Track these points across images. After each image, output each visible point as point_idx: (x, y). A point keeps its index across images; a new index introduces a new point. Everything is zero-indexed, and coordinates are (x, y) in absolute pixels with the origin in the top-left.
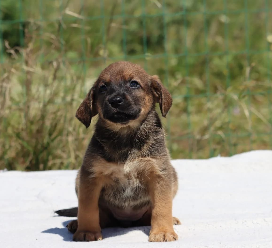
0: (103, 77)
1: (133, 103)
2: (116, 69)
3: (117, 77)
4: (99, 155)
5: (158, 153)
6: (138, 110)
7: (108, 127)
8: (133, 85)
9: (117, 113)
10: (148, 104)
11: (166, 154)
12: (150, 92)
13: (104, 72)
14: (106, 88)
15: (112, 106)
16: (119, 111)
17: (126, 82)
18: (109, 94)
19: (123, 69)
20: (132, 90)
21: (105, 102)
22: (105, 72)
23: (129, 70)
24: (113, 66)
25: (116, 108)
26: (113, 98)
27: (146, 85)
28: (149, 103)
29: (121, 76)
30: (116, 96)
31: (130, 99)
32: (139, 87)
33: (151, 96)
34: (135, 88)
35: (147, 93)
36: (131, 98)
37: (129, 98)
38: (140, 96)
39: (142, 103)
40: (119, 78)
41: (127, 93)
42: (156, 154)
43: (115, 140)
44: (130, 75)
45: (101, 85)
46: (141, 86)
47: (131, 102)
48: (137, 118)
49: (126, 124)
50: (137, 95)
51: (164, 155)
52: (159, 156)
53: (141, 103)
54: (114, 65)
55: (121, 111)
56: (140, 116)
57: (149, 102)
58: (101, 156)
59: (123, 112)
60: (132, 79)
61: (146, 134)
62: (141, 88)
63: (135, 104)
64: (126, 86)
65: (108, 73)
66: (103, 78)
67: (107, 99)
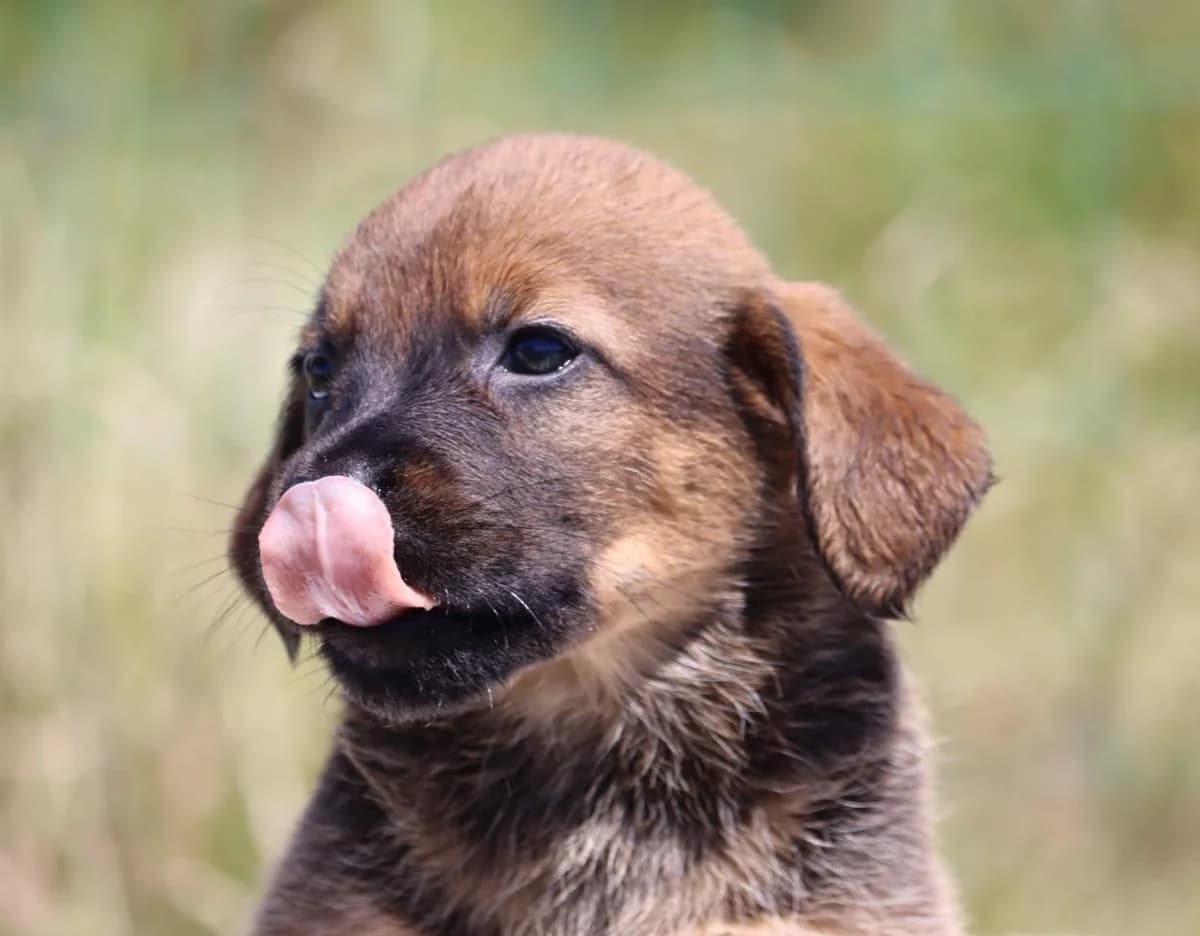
4: (363, 884)
5: (868, 886)
11: (925, 904)
42: (848, 893)
51: (910, 911)
52: (869, 910)
58: (376, 896)
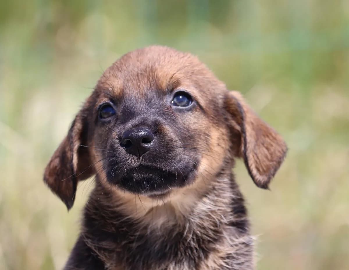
0: (107, 84)
1: (179, 143)
2: (139, 63)
3: (140, 82)
6: (191, 163)
7: (118, 206)
8: (179, 102)
9: (141, 168)
10: (217, 149)
12: (223, 120)
13: (110, 73)
14: (112, 108)
15: (127, 151)
16: (145, 163)
17: (161, 93)
18: (120, 123)
19: (155, 63)
20: (177, 114)
21: (110, 141)
22: (111, 71)
23: (169, 67)
24: (130, 57)
25: (136, 156)
26: (129, 132)
27: (213, 102)
28: (219, 147)
29: (149, 79)
30: (137, 127)
31: (172, 134)
32: (194, 107)
33: (224, 130)
34: (184, 108)
35: (215, 121)
36: (175, 132)
37: (170, 131)
38: (197, 128)
39: (201, 144)
40: (144, 85)
41: (165, 119)
43: (132, 242)
44: (172, 78)
45: (102, 103)
46: (198, 103)
47: (175, 141)
48: (188, 183)
49: (162, 196)
50: (188, 126)
53: (198, 146)
54: (133, 56)
55: (150, 164)
56: (197, 177)
57: (219, 145)
59: (154, 165)
60: (176, 87)
61: (213, 226)
62: (198, 108)
63: (185, 147)
64: (161, 103)
65: (119, 74)
66: (107, 86)
67: (115, 135)
